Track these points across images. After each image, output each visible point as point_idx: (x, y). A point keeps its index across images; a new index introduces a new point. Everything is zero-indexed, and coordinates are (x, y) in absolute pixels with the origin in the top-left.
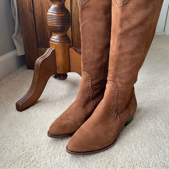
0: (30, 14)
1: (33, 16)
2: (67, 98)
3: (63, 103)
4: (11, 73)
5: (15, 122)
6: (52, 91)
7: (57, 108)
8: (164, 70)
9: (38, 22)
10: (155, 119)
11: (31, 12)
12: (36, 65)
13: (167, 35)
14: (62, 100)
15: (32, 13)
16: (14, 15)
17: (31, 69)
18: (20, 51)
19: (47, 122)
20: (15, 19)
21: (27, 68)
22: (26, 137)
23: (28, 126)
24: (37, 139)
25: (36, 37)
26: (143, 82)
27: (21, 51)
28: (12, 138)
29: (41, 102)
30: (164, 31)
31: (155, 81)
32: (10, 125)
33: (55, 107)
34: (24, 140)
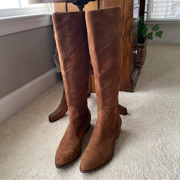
4: (51, 87)
29: (66, 116)
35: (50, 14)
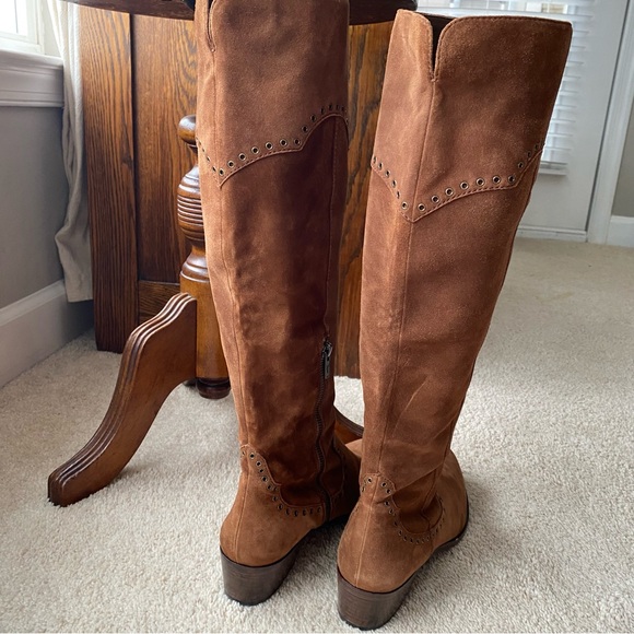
0: (125, 172)
1: (131, 177)
2: (224, 465)
3: (210, 481)
4: (39, 362)
5: (39, 542)
6: (174, 434)
7: (185, 500)
8: (568, 375)
9: (146, 196)
10: (514, 556)
11: (125, 166)
12: (128, 350)
13: (596, 245)
14: (208, 470)
15: (130, 168)
16: (70, 170)
17: (109, 350)
18: (78, 287)
19: (150, 550)
20: (70, 182)
21: (95, 346)
22: (75, 601)
23: (84, 560)
24: (111, 610)
25: (137, 245)
26: (492, 420)
27: (80, 286)
28: (26, 599)
29: (135, 476)
30: (586, 230)
31: (531, 417)
32: (23, 554)
33: (179, 496)
34: (64, 611)
35: (59, 64)
